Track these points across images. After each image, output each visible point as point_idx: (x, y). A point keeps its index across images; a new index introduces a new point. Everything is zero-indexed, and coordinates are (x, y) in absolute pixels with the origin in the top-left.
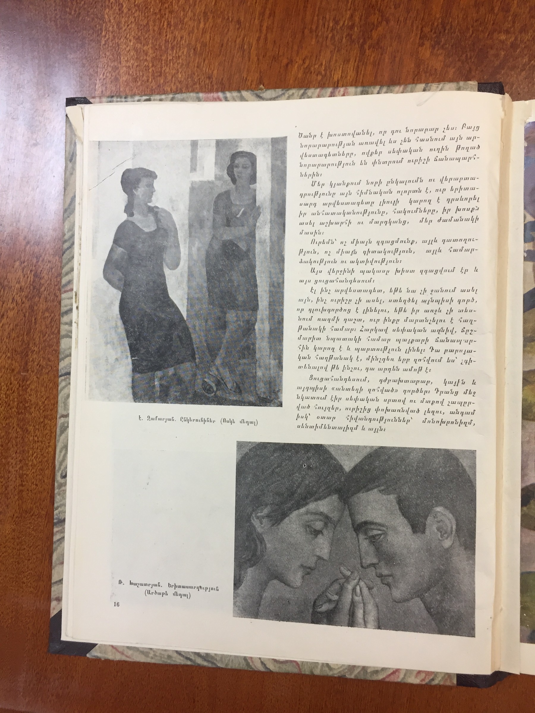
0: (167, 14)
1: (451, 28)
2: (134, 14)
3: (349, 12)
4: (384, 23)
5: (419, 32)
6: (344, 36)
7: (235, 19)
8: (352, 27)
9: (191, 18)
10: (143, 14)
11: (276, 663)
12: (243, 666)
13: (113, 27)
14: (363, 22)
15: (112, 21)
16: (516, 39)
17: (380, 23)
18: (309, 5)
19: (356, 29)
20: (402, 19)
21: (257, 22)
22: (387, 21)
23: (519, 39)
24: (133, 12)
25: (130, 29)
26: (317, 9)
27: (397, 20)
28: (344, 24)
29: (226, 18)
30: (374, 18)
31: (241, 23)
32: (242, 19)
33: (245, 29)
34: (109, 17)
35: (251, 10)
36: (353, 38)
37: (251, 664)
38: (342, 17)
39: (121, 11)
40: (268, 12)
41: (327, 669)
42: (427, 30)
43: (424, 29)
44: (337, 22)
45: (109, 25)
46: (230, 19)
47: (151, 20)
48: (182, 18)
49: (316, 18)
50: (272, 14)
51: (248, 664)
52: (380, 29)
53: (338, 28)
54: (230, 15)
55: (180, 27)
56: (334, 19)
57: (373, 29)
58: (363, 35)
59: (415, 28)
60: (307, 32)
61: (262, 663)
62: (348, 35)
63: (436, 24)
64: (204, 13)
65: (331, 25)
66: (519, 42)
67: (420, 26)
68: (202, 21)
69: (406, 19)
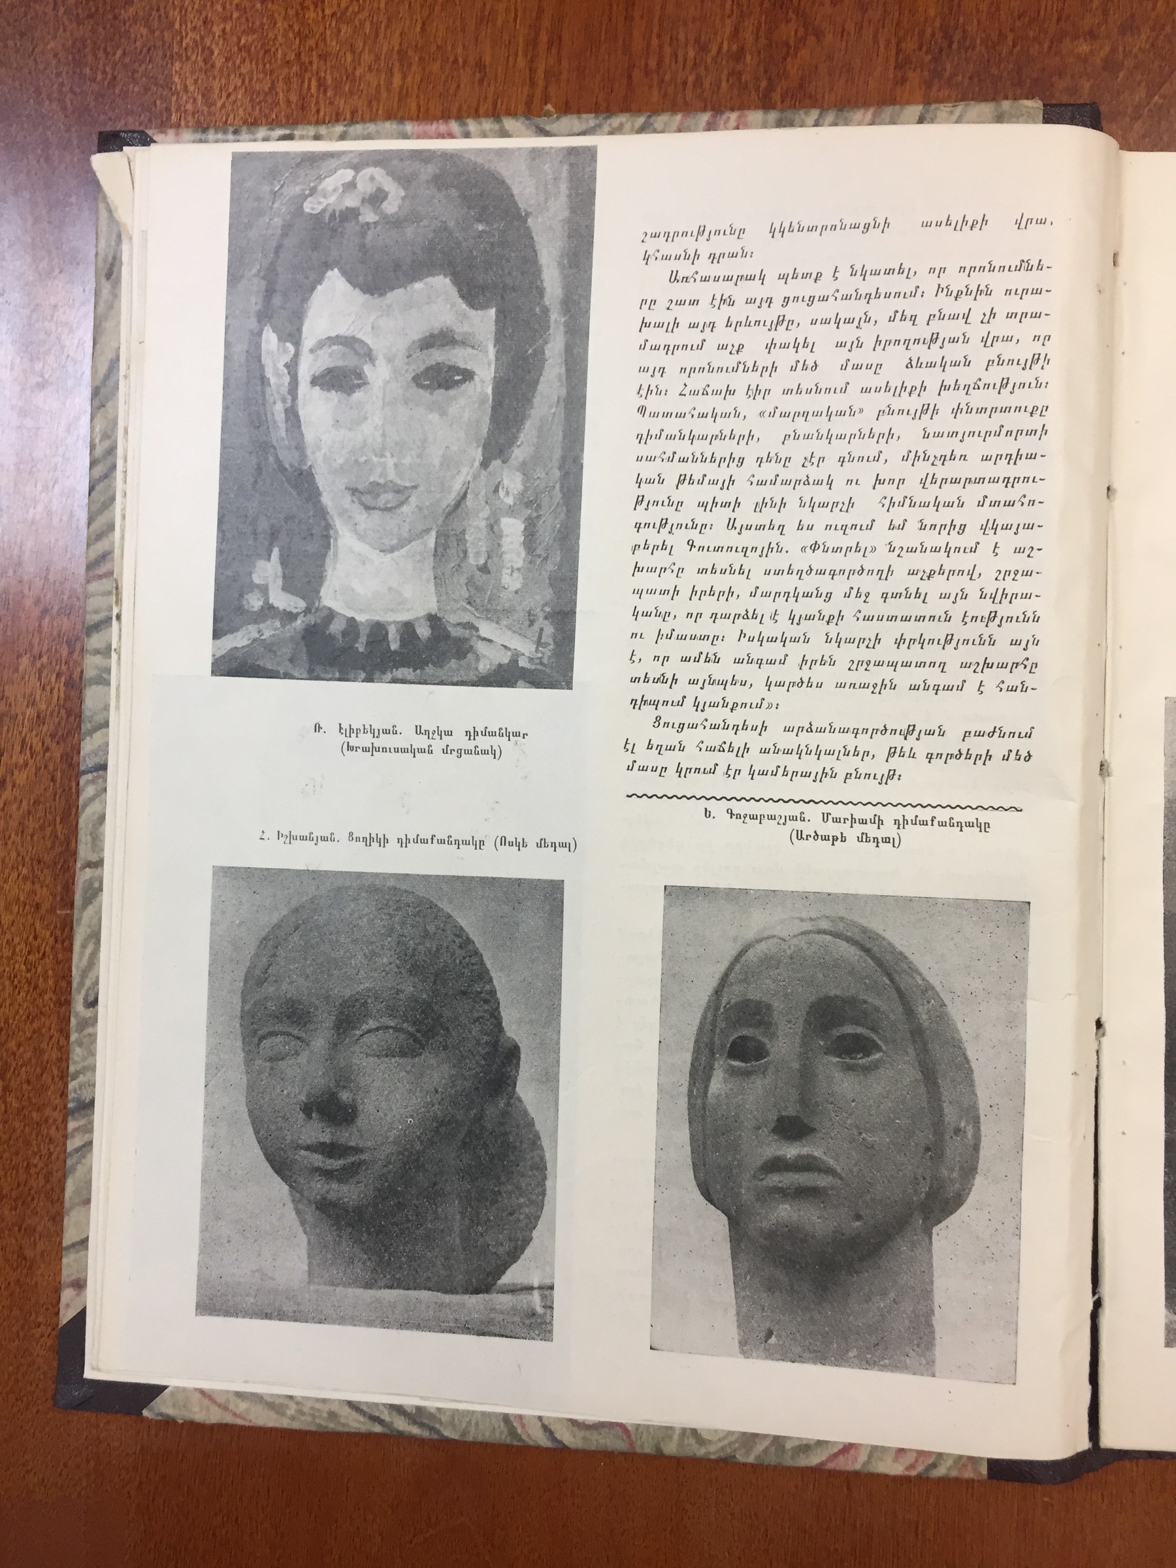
0: (315, 59)
1: (964, 38)
2: (239, 67)
3: (728, 22)
4: (812, 39)
5: (893, 52)
6: (724, 77)
7: (472, 61)
8: (739, 56)
9: (370, 66)
10: (260, 67)
11: (575, 1429)
12: (501, 1435)
13: (195, 100)
14: (763, 41)
15: (191, 88)
16: (1114, 50)
17: (804, 39)
18: (637, 14)
19: (748, 58)
20: (850, 26)
21: (521, 62)
22: (819, 35)
23: (1121, 49)
24: (238, 62)
25: (235, 102)
26: (656, 21)
27: (840, 30)
28: (720, 48)
29: (451, 59)
30: (789, 30)
31: (485, 66)
32: (487, 59)
33: (496, 82)
34: (184, 81)
35: (506, 37)
36: (743, 80)
37: (519, 1431)
38: (715, 34)
39: (209, 65)
40: (544, 38)
41: (692, 1441)
42: (910, 45)
43: (903, 45)
44: (703, 48)
45: (185, 98)
46: (460, 60)
47: (280, 79)
48: (350, 70)
49: (655, 42)
50: (556, 40)
51: (512, 1432)
52: (804, 53)
53: (709, 60)
54: (459, 50)
55: (347, 89)
56: (697, 41)
57: (788, 54)
58: (766, 72)
59: (882, 46)
60: (637, 74)
61: (545, 1428)
62: (731, 74)
63: (929, 31)
64: (399, 52)
65: (691, 53)
66: (1121, 57)
67: (894, 41)
68: (396, 70)
69: (861, 28)
